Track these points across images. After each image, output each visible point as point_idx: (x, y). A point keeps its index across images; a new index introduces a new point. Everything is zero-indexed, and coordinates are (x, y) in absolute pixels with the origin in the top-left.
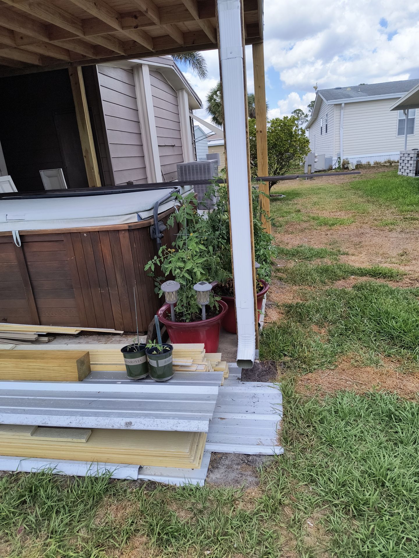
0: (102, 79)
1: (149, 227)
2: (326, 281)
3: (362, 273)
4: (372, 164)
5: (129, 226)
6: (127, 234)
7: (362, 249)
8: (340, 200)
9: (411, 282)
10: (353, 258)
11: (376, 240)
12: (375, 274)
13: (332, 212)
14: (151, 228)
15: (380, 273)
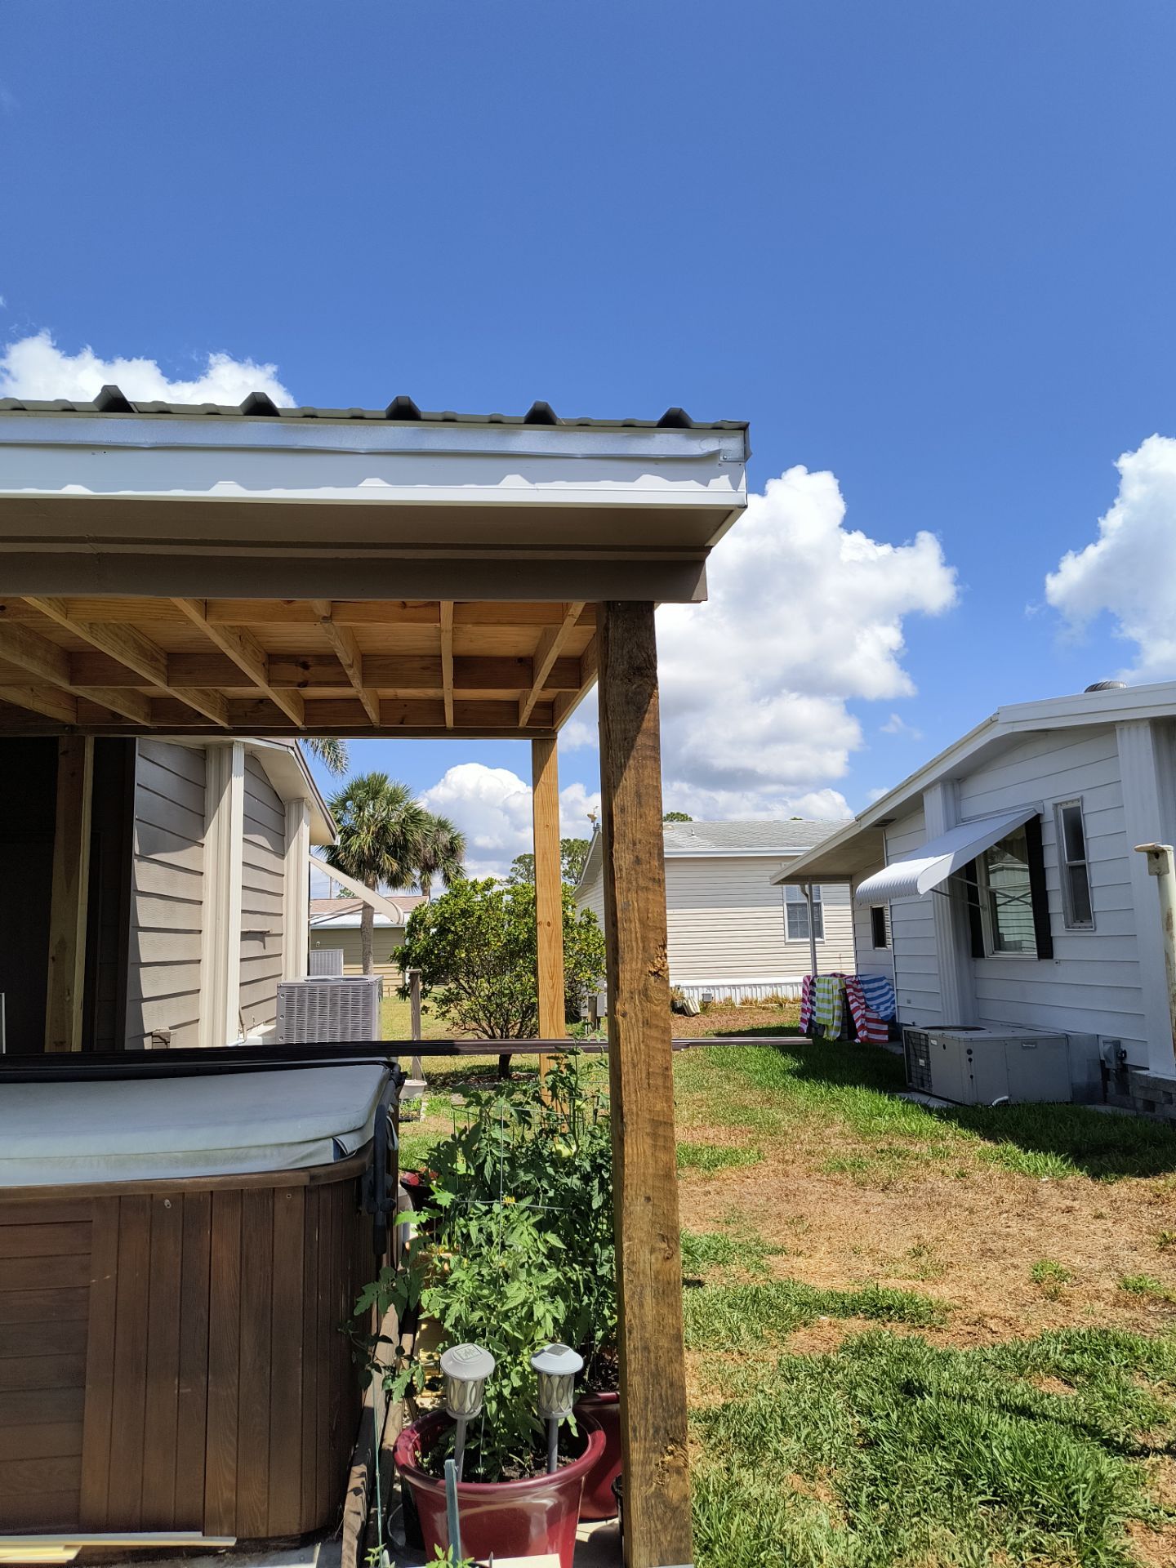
0: (144, 771)
1: (359, 1179)
2: (765, 1332)
3: (847, 1308)
4: (737, 1001)
5: (312, 1178)
6: (299, 1200)
7: (812, 1236)
8: (698, 1096)
9: (969, 1329)
10: (800, 1262)
11: (835, 1210)
12: (878, 1308)
13: (695, 1129)
14: (365, 1183)
15: (889, 1308)
